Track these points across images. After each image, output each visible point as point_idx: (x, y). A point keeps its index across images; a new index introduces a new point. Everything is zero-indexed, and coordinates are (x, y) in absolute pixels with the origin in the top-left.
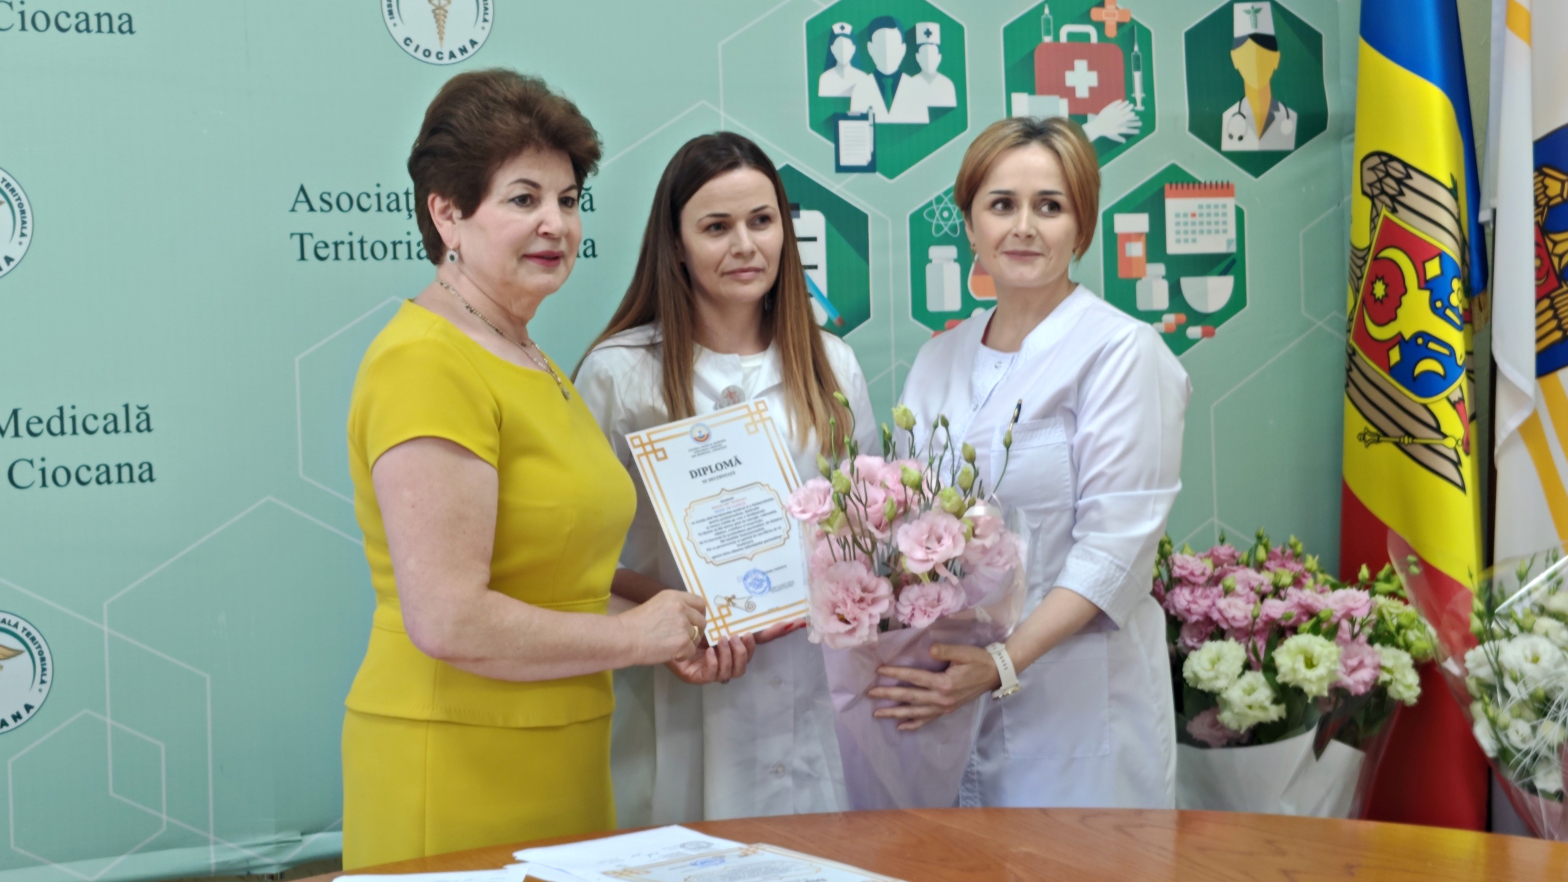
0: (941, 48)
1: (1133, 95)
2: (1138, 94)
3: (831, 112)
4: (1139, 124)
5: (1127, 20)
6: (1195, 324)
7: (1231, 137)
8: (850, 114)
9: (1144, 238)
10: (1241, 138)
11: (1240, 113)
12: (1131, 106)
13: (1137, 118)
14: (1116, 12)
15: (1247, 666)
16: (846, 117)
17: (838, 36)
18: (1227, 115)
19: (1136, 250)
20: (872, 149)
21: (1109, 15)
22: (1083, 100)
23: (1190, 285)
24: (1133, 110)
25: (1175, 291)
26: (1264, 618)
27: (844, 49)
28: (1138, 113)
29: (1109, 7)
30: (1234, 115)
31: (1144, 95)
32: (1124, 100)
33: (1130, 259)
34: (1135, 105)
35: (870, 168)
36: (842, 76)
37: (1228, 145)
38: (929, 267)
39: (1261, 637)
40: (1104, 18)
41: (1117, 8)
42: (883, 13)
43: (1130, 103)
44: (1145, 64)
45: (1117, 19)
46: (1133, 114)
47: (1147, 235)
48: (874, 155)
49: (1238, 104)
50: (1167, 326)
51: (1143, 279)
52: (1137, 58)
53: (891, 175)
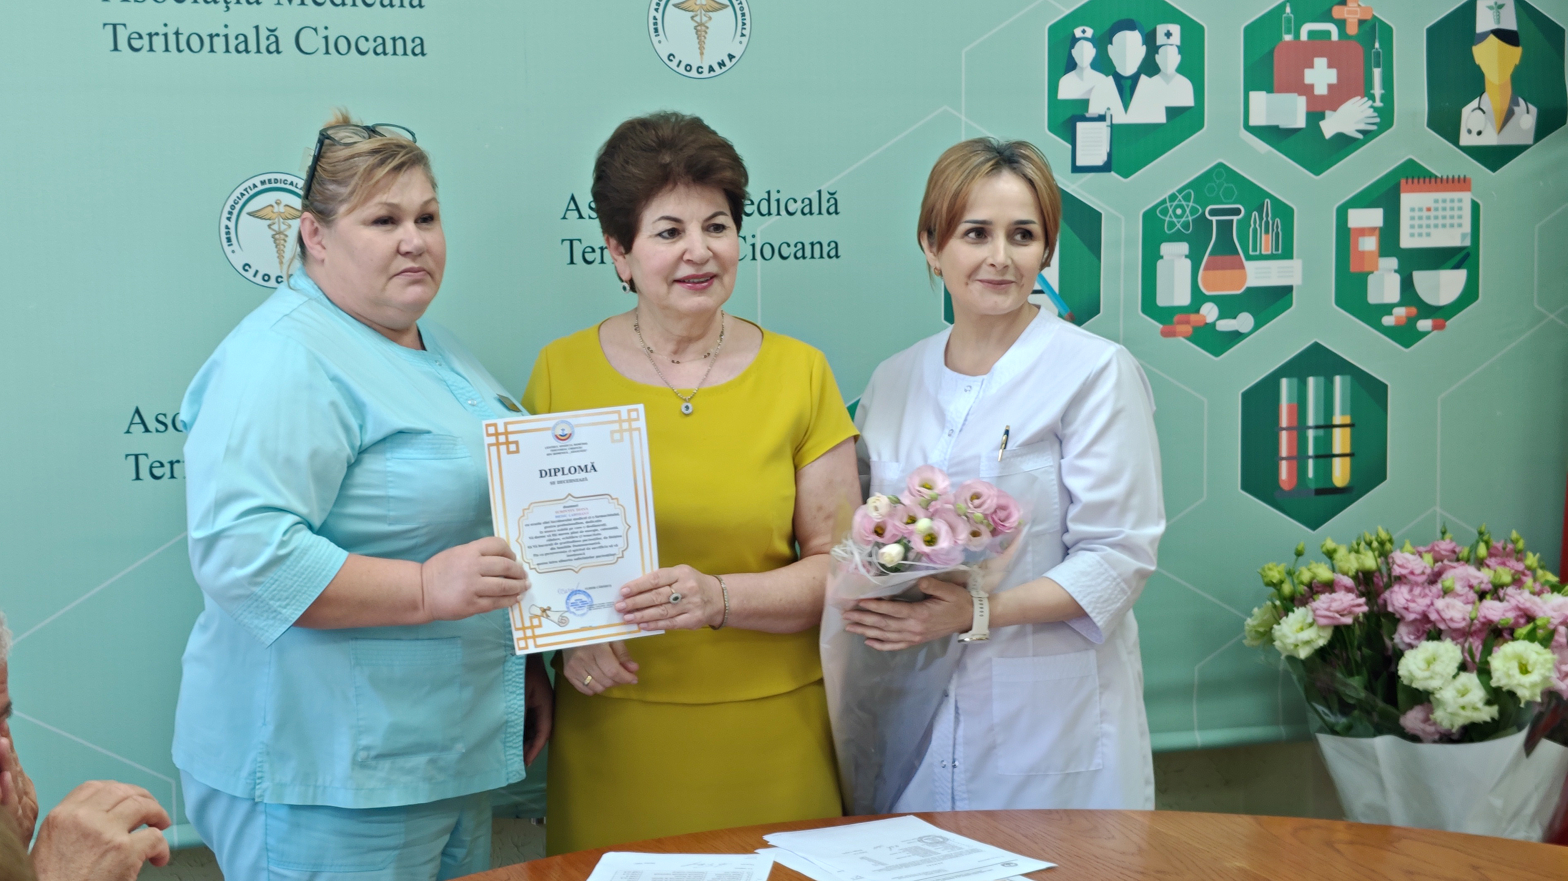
0: (1180, 49)
1: (1372, 92)
2: (1378, 91)
3: (1069, 115)
4: (1378, 120)
5: (1369, 17)
6: (1426, 318)
7: (1470, 132)
8: (1087, 115)
9: (1377, 232)
10: (1479, 133)
11: (1480, 108)
12: (1370, 102)
13: (1376, 114)
14: (1358, 9)
15: (1463, 667)
16: (1084, 119)
17: (1079, 39)
18: (1466, 111)
19: (1369, 244)
20: (1108, 150)
21: (1351, 13)
22: (1322, 97)
23: (1422, 279)
24: (1372, 107)
25: (1407, 285)
26: (1482, 620)
27: (1085, 52)
28: (1376, 109)
29: (1351, 5)
30: (1473, 110)
31: (1383, 92)
32: (1363, 97)
33: (1363, 253)
34: (1374, 101)
35: (1106, 168)
36: (1082, 79)
37: (1465, 140)
38: (1160, 263)
39: (1478, 637)
40: (1346, 16)
41: (1359, 5)
42: (1124, 17)
43: (1369, 99)
44: (1386, 61)
45: (1359, 16)
46: (1372, 110)
47: (1380, 229)
48: (1110, 155)
49: (1478, 99)
50: (1397, 318)
51: (1375, 272)
52: (1378, 54)
53: (1126, 175)
